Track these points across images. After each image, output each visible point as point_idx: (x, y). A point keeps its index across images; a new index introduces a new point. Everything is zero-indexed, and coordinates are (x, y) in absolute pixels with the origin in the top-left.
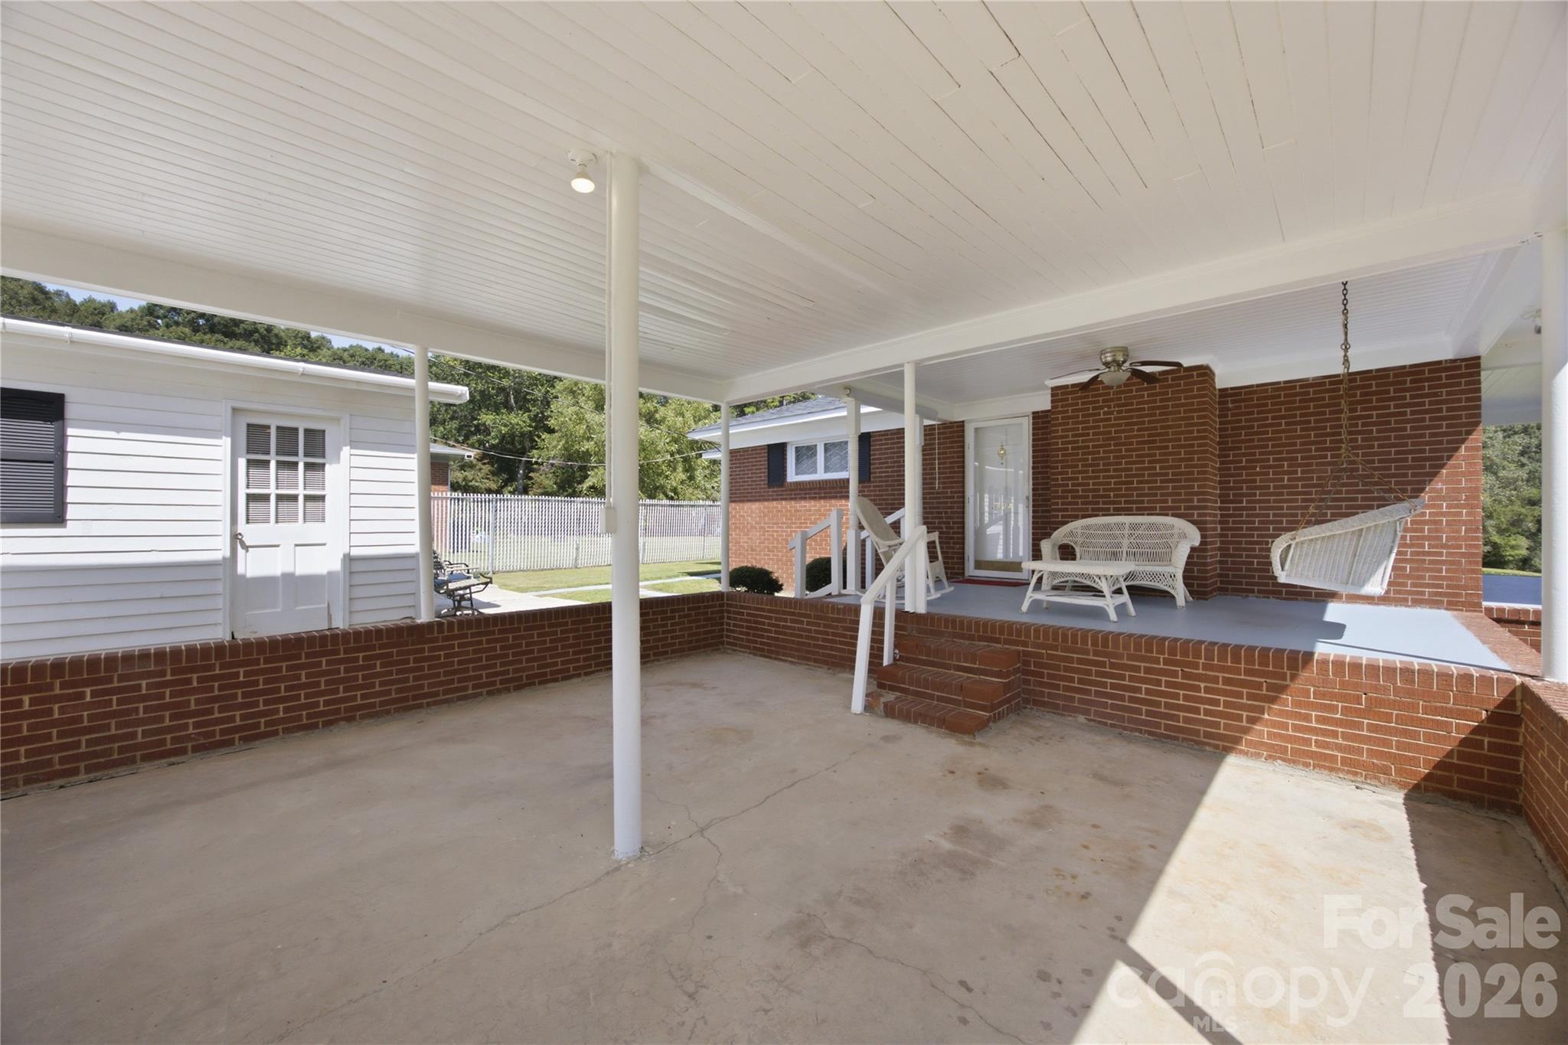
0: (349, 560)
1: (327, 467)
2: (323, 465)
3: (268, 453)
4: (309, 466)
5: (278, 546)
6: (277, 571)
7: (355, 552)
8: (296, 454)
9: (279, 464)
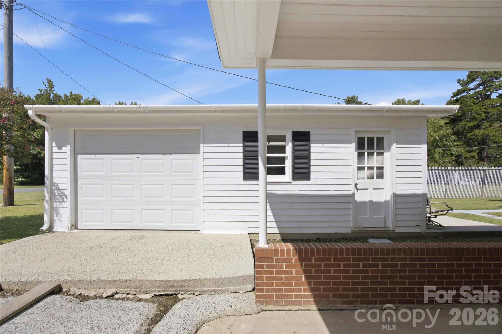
0: (395, 196)
1: (385, 154)
2: (383, 153)
3: (364, 149)
4: (378, 154)
5: (367, 189)
6: (367, 200)
7: (397, 192)
8: (374, 149)
9: (368, 153)
